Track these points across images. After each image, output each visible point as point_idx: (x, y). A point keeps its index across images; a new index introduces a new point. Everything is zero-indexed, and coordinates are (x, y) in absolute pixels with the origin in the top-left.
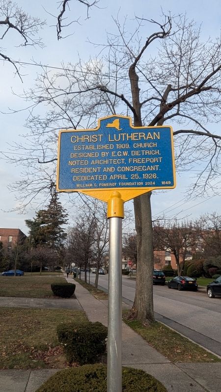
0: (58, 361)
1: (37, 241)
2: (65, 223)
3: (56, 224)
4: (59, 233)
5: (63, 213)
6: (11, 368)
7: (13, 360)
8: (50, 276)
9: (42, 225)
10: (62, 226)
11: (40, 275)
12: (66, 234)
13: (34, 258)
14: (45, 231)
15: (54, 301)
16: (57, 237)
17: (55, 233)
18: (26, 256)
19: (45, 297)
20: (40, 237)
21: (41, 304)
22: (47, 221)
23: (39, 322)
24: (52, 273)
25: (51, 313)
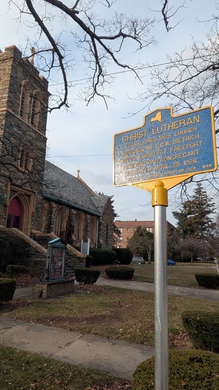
0: (186, 345)
1: (185, 232)
2: (213, 213)
3: (203, 214)
4: (207, 223)
5: (209, 203)
6: (142, 343)
7: (145, 337)
8: (202, 267)
9: (189, 216)
10: (210, 216)
11: (192, 265)
12: (215, 224)
13: (183, 249)
14: (193, 222)
15: (198, 290)
16: (206, 228)
17: (203, 224)
18: (176, 247)
19: (189, 287)
20: (188, 228)
21: (185, 293)
22: (194, 211)
23: (176, 309)
24: (204, 264)
25: (191, 301)
